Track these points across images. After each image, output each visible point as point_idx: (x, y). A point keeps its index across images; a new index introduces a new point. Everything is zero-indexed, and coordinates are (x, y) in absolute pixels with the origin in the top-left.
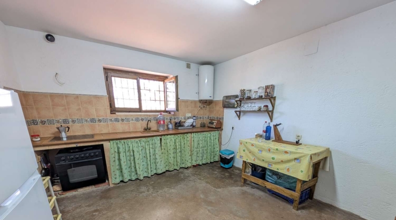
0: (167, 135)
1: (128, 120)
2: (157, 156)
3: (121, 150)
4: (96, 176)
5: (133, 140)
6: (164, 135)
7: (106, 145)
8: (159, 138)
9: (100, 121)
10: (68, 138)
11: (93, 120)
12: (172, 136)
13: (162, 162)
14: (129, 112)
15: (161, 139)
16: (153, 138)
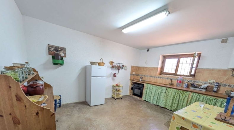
0: (171, 88)
1: (163, 78)
2: (162, 97)
3: (149, 88)
4: (139, 94)
5: (153, 85)
6: (169, 88)
7: (145, 85)
8: (165, 88)
9: (153, 77)
10: (142, 81)
11: (151, 76)
12: (175, 90)
13: (163, 101)
14: (169, 75)
15: (166, 89)
16: (162, 87)
